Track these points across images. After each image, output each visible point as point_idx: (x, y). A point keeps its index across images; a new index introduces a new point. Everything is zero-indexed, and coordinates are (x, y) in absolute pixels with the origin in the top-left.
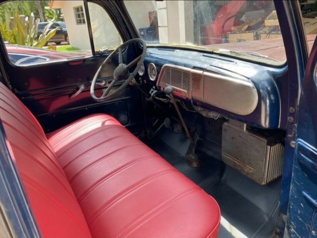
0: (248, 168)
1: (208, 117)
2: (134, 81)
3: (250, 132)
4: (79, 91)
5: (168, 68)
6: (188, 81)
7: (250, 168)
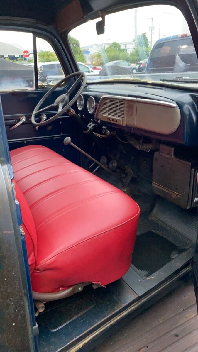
0: (175, 193)
1: (142, 150)
2: (74, 111)
3: (177, 158)
4: (21, 122)
5: (106, 99)
6: (123, 109)
7: (177, 193)
